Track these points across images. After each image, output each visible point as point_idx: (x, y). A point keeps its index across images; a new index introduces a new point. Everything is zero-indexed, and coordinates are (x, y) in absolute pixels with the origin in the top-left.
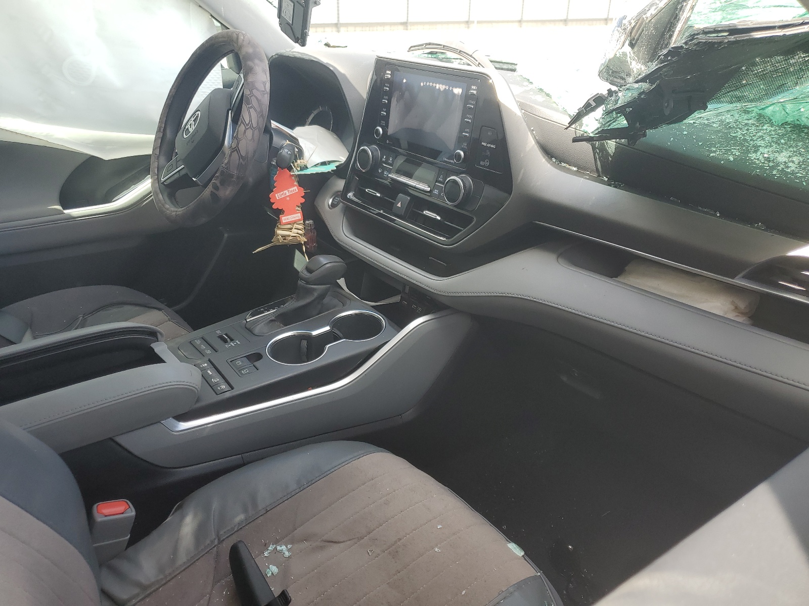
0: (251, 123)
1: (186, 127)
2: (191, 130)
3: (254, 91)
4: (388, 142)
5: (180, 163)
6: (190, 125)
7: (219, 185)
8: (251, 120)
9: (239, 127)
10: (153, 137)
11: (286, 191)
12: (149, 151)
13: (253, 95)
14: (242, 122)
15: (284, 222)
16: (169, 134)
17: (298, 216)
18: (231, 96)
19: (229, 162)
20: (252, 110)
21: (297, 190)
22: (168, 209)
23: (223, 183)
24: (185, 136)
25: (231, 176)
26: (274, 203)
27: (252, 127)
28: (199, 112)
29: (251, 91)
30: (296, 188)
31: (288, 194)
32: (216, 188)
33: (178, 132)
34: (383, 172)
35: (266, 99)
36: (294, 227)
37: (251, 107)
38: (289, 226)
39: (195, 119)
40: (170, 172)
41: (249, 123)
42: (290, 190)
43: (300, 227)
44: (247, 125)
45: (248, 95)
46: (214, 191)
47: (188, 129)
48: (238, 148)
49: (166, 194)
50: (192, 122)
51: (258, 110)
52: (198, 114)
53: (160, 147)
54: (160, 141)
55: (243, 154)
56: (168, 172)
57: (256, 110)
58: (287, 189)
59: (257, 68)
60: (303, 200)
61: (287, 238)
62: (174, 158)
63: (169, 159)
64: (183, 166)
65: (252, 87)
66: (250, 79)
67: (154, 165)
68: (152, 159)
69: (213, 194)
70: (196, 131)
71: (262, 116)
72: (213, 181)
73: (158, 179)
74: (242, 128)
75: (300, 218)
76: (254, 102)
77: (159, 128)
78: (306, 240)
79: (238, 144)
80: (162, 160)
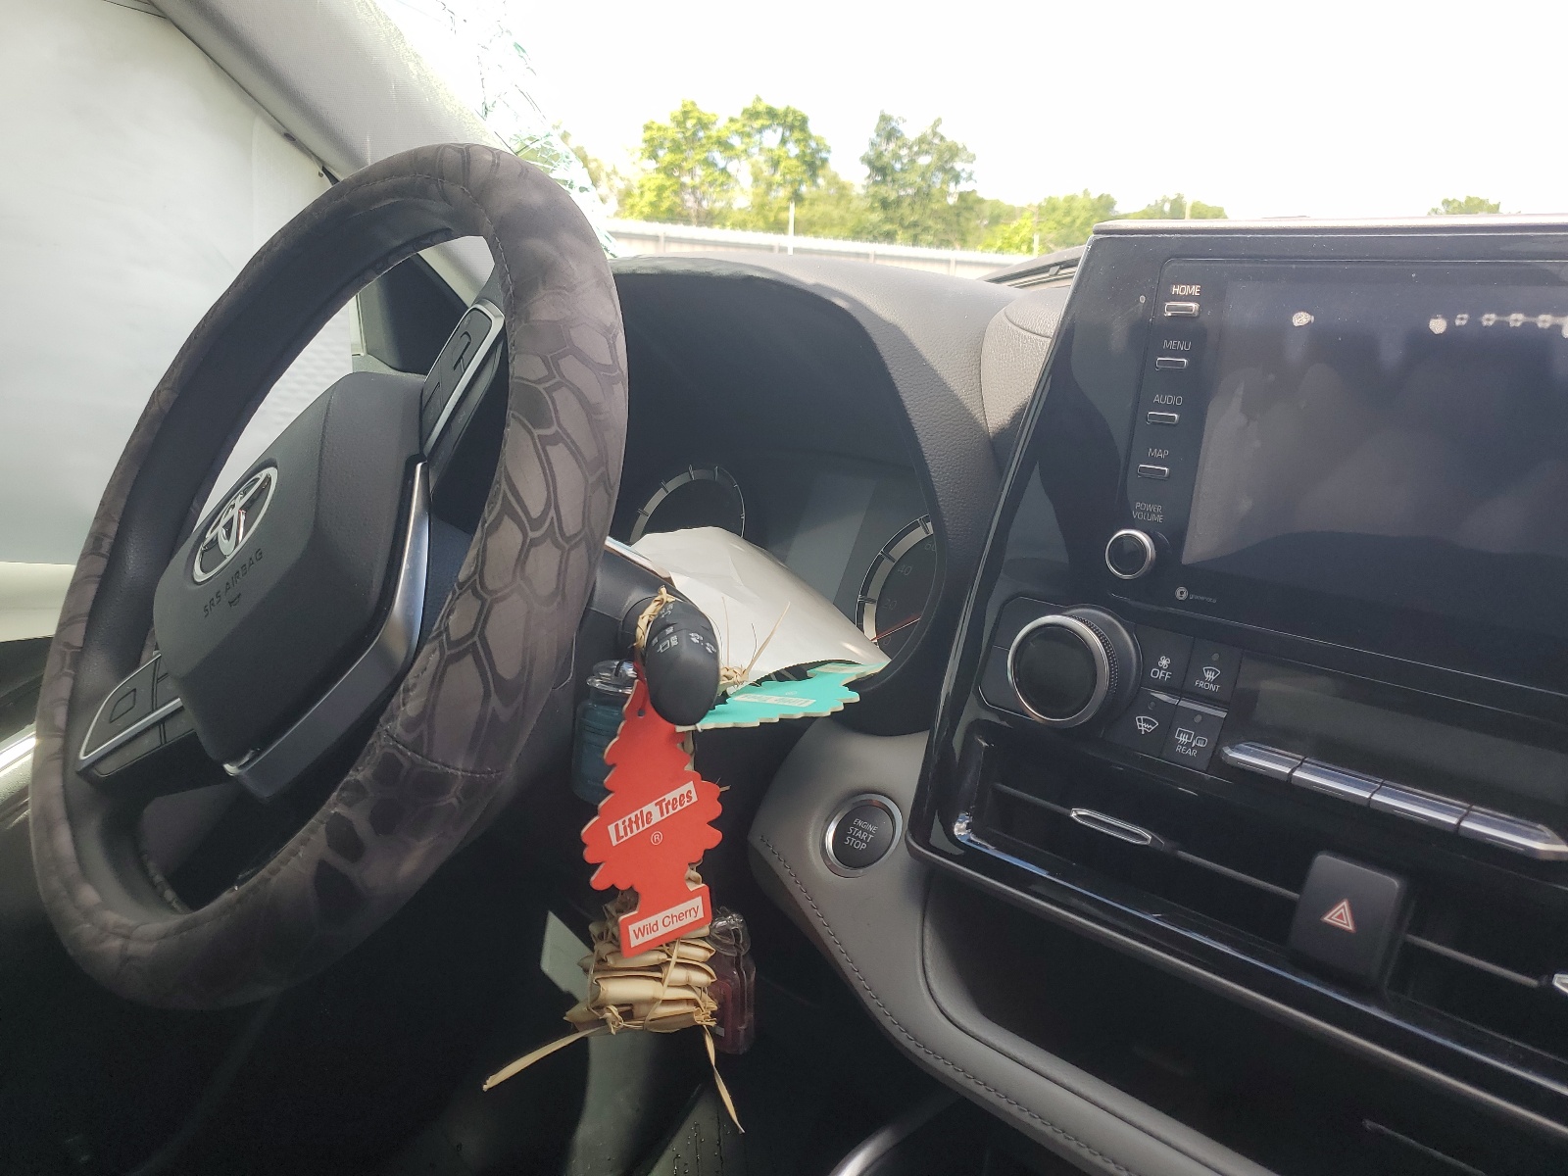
0: (552, 513)
1: (209, 536)
2: (228, 548)
3: (569, 366)
4: (1182, 594)
5: (169, 685)
6: (229, 526)
7: (363, 827)
8: (552, 502)
9: (488, 534)
10: (68, 570)
11: (651, 807)
12: (43, 625)
13: (564, 383)
14: (507, 510)
15: (634, 942)
16: (134, 561)
17: (694, 908)
18: (423, 407)
19: (426, 716)
20: (558, 454)
21: (694, 795)
22: (88, 914)
23: (386, 820)
24: (199, 575)
25: (433, 785)
26: (598, 865)
27: (557, 535)
28: (272, 472)
29: (551, 364)
30: (690, 786)
31: (656, 818)
32: (345, 841)
33: (171, 553)
34: (1165, 734)
35: (617, 405)
36: (674, 960)
37: (554, 440)
38: (655, 957)
39: (252, 501)
40: (119, 723)
41: (545, 513)
42: (669, 797)
43: (698, 953)
44: (536, 524)
45: (539, 381)
46: (339, 863)
47: (215, 542)
48: (483, 638)
49: (92, 827)
50: (235, 512)
51: (589, 451)
52: (268, 479)
53: (93, 616)
54: (91, 590)
55: (507, 666)
56: (113, 720)
57: (575, 452)
58: (653, 794)
59: (573, 264)
60: (715, 837)
61: (639, 1011)
62: (147, 663)
63: (127, 659)
64: (177, 702)
65: (559, 344)
66: (544, 309)
67: (56, 688)
68: (53, 663)
69: (327, 878)
70: (253, 555)
71: (604, 480)
72: (334, 806)
73: (66, 753)
74: (508, 538)
75: (701, 915)
76: (568, 413)
77: (95, 539)
78: (716, 1008)
79: (483, 618)
80: (96, 668)
